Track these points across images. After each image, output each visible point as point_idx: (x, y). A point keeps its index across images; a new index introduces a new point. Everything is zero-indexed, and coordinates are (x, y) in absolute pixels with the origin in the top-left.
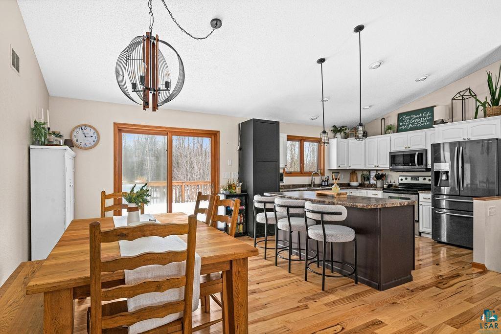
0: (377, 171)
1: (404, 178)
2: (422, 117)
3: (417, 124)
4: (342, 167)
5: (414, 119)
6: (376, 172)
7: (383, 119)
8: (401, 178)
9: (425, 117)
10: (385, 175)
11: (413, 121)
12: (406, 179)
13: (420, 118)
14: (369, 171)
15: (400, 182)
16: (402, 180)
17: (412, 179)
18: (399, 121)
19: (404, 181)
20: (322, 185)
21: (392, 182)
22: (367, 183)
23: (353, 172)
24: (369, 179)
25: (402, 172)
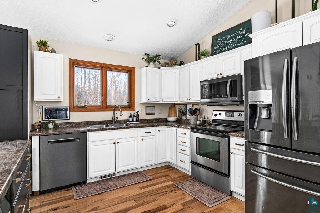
0: (193, 104)
1: (217, 113)
2: (238, 35)
3: (232, 45)
4: (152, 100)
5: (229, 40)
6: (191, 106)
7: (198, 44)
8: (215, 113)
9: (242, 35)
10: (199, 109)
11: (228, 42)
12: (220, 114)
13: (235, 37)
14: (186, 105)
15: (214, 118)
16: (215, 115)
17: (226, 115)
18: (213, 44)
19: (218, 117)
20: (129, 120)
21: (206, 117)
22: (184, 118)
23: (172, 106)
24: (184, 114)
25: (216, 106)
